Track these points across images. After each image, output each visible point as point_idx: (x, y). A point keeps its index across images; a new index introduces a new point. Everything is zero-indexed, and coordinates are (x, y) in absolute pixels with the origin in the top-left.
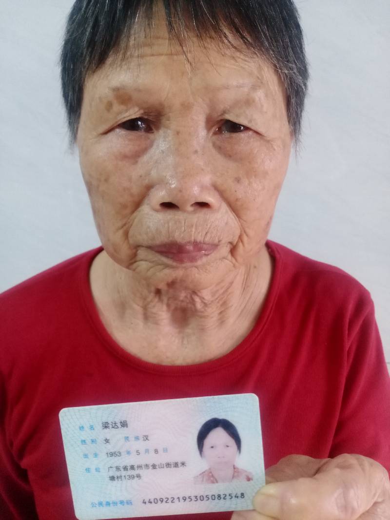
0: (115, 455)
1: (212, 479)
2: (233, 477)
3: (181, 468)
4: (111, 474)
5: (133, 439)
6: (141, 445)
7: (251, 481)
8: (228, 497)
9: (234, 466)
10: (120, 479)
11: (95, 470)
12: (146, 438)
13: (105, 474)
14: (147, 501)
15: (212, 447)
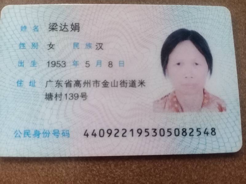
0: (58, 65)
1: (176, 105)
2: (203, 105)
3: (138, 89)
4: (49, 90)
5: (84, 47)
6: (92, 55)
7: (224, 112)
8: (195, 133)
9: (204, 90)
10: (58, 99)
11: (28, 84)
12: (100, 46)
13: (41, 90)
14: (90, 132)
15: (179, 64)
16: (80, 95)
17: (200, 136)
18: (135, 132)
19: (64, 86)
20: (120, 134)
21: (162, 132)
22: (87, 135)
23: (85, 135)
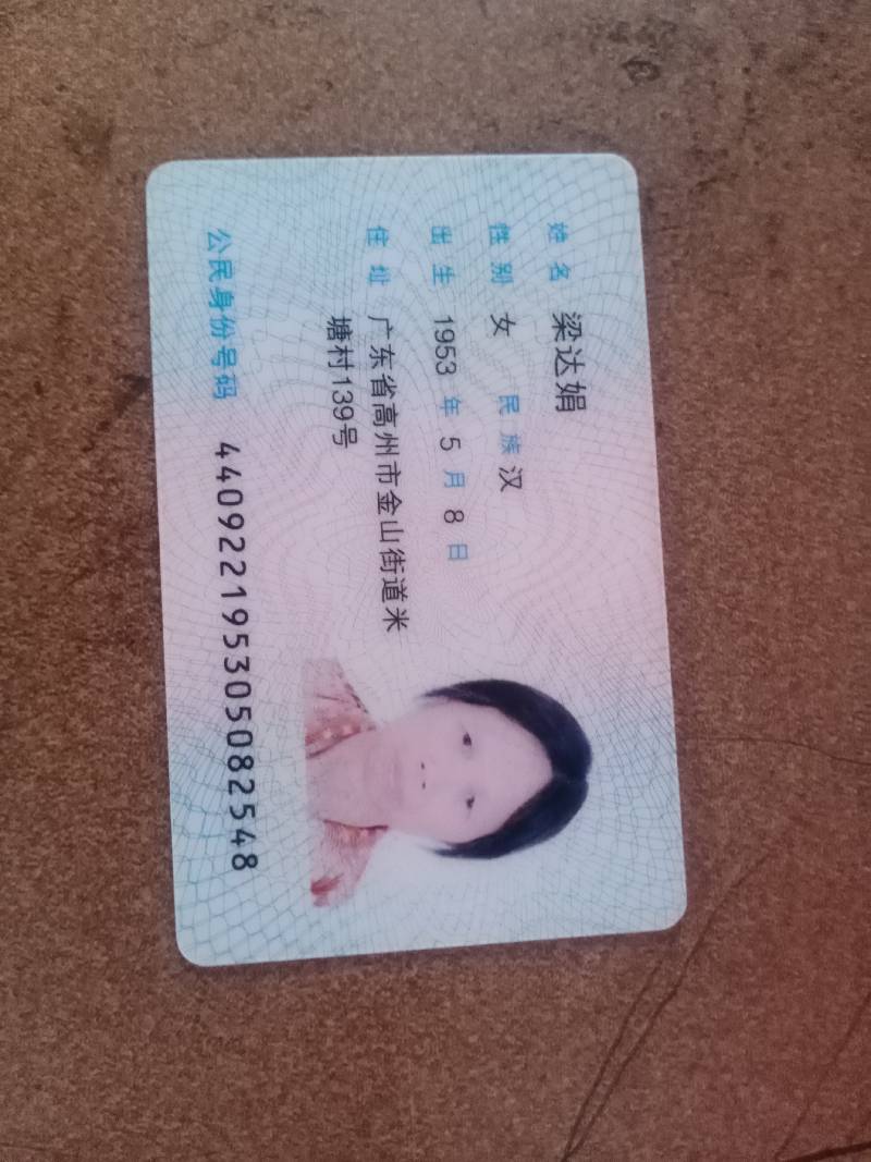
0: (442, 352)
2: (334, 825)
3: (377, 609)
4: (359, 327)
5: (508, 430)
6: (481, 457)
7: (310, 898)
8: (239, 800)
9: (384, 828)
12: (511, 481)
13: (358, 304)
14: (232, 460)
15: (467, 740)
16: (350, 424)
17: (229, 817)
18: (237, 603)
19: (377, 374)
20: (228, 554)
21: (237, 689)
22: (222, 454)
23: (223, 445)
